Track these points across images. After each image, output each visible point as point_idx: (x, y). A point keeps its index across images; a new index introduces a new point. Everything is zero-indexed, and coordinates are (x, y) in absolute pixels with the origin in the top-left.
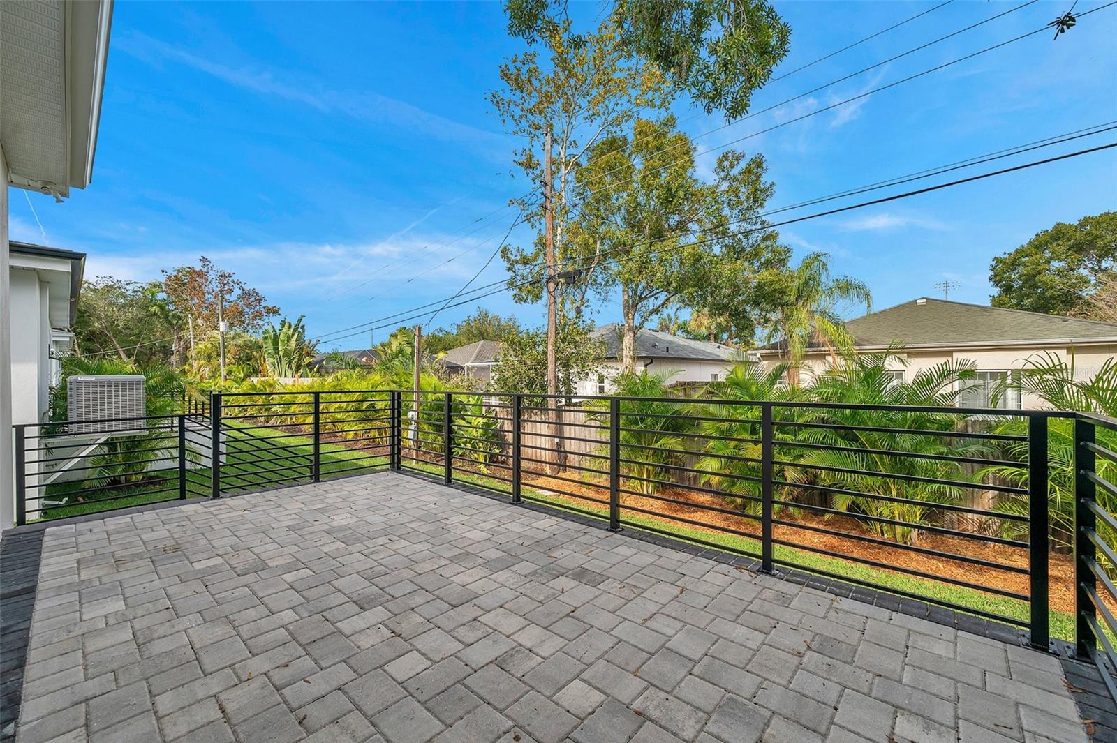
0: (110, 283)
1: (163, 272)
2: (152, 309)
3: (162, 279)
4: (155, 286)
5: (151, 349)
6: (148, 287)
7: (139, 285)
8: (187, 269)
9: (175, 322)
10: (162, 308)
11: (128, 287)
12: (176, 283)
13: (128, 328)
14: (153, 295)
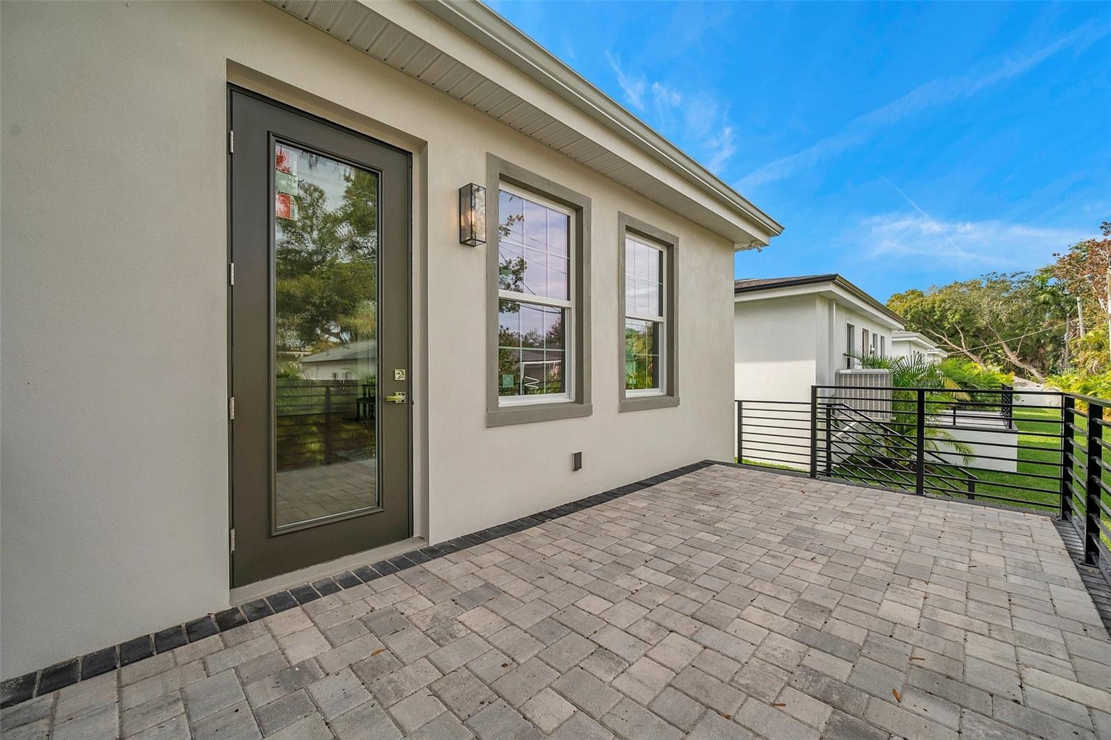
0: (994, 279)
1: (1054, 255)
2: (1042, 298)
3: (1053, 262)
4: (1046, 271)
5: (1039, 340)
6: (1038, 273)
7: (1025, 275)
8: (1087, 244)
9: (1068, 308)
10: (1053, 294)
11: (1013, 279)
12: (1070, 264)
13: (1011, 322)
14: (1043, 281)
